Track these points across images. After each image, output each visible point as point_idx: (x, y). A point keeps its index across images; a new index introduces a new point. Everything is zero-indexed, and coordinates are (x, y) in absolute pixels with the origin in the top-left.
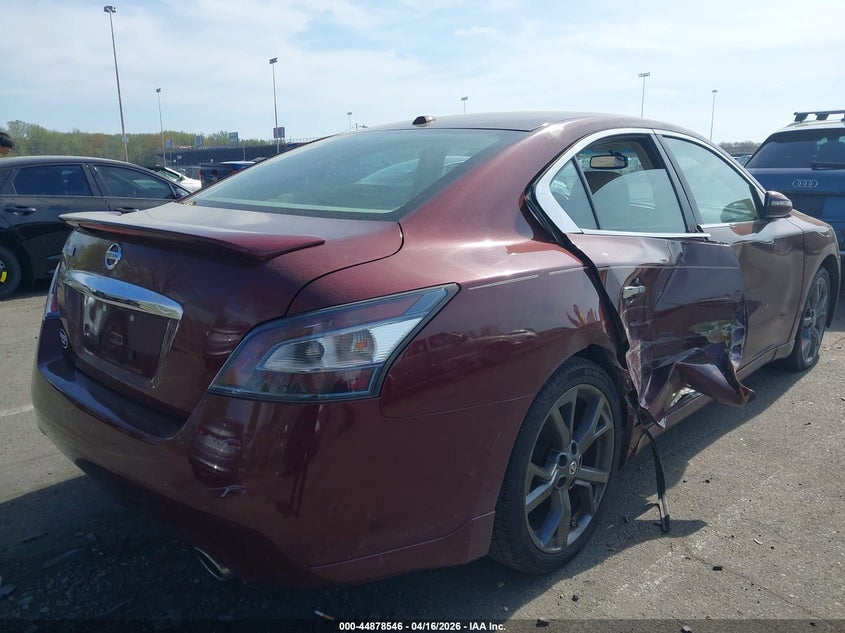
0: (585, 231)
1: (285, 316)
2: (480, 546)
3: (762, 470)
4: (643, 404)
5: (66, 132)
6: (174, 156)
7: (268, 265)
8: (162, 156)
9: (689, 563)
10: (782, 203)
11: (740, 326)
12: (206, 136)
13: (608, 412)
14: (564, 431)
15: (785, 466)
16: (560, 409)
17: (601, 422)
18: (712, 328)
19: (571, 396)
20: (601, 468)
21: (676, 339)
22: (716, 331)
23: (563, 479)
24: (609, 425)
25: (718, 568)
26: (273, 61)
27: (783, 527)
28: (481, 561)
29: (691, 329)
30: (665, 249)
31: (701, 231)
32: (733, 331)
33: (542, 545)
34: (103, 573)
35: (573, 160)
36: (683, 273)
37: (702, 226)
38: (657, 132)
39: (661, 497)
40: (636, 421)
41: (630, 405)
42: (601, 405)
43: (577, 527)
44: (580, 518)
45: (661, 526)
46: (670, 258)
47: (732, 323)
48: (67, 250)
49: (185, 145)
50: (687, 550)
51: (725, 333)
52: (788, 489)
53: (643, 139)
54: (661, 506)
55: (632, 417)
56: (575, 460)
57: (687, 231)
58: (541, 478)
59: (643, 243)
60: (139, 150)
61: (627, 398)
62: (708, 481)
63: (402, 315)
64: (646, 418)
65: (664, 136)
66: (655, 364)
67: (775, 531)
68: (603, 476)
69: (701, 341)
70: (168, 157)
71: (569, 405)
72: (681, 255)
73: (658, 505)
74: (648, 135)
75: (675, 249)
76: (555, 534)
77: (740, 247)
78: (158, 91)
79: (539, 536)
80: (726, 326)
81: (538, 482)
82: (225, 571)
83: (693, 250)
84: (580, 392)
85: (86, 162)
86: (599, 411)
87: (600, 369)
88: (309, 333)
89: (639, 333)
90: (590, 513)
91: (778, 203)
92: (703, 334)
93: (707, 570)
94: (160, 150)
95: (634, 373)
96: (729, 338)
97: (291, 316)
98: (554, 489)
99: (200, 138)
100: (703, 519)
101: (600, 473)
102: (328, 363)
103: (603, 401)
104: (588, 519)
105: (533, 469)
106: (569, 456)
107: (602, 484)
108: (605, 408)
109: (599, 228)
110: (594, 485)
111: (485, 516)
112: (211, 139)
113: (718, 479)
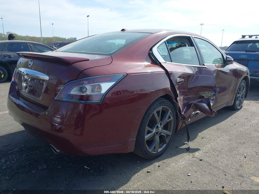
0: (167, 62)
1: (76, 79)
2: (131, 148)
3: (219, 136)
4: (183, 113)
5: (24, 36)
6: (57, 44)
7: (73, 65)
8: (53, 44)
9: (193, 159)
10: (230, 59)
11: (214, 93)
12: (67, 38)
13: (172, 115)
14: (158, 119)
15: (226, 135)
16: (157, 112)
17: (169, 117)
18: (206, 93)
19: (160, 109)
20: (169, 131)
21: (195, 96)
22: (206, 94)
23: (157, 133)
24: (172, 118)
25: (201, 160)
26: (88, 16)
27: (222, 151)
28: (131, 153)
29: (199, 93)
30: (192, 70)
31: (204, 65)
32: (212, 95)
33: (150, 151)
34: (25, 155)
35: (165, 42)
36: (197, 77)
37: (205, 64)
38: (192, 36)
39: (188, 142)
40: (181, 118)
41: (179, 113)
42: (169, 112)
43: (162, 147)
44: (163, 145)
45: (187, 149)
46: (193, 72)
47: (212, 92)
48: (18, 63)
49: (60, 41)
50: (193, 155)
51: (210, 95)
52: (226, 141)
53: (188, 38)
54: (188, 144)
55: (179, 117)
56: (161, 127)
57: (200, 65)
58: (150, 131)
59: (185, 67)
60: (46, 42)
61: (178, 111)
62: (203, 138)
63: (110, 81)
64: (184, 118)
65: (194, 37)
66: (188, 103)
67: (220, 152)
68: (170, 133)
69: (202, 97)
70: (55, 44)
71: (159, 111)
72: (197, 72)
73: (187, 144)
74: (190, 37)
75: (195, 69)
76: (155, 148)
77: (216, 71)
78: (53, 24)
79: (150, 148)
80: (210, 93)
81: (149, 132)
82: (58, 151)
83: (201, 70)
84: (163, 108)
85: (29, 43)
86: (169, 114)
87: (169, 102)
88: (83, 84)
89: (183, 93)
90: (166, 143)
91: (229, 59)
92: (203, 95)
93: (198, 160)
94: (52, 42)
95: (180, 104)
96: (211, 97)
97: (78, 79)
98: (154, 135)
99: (65, 39)
100: (200, 148)
101: (169, 132)
102: (88, 93)
103: (170, 111)
104: (165, 145)
105: (147, 128)
106: (159, 126)
107: (169, 135)
108: (171, 113)
109: (171, 62)
110: (167, 135)
111: (133, 139)
112: (68, 39)
113: (206, 138)
